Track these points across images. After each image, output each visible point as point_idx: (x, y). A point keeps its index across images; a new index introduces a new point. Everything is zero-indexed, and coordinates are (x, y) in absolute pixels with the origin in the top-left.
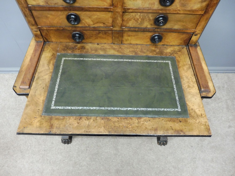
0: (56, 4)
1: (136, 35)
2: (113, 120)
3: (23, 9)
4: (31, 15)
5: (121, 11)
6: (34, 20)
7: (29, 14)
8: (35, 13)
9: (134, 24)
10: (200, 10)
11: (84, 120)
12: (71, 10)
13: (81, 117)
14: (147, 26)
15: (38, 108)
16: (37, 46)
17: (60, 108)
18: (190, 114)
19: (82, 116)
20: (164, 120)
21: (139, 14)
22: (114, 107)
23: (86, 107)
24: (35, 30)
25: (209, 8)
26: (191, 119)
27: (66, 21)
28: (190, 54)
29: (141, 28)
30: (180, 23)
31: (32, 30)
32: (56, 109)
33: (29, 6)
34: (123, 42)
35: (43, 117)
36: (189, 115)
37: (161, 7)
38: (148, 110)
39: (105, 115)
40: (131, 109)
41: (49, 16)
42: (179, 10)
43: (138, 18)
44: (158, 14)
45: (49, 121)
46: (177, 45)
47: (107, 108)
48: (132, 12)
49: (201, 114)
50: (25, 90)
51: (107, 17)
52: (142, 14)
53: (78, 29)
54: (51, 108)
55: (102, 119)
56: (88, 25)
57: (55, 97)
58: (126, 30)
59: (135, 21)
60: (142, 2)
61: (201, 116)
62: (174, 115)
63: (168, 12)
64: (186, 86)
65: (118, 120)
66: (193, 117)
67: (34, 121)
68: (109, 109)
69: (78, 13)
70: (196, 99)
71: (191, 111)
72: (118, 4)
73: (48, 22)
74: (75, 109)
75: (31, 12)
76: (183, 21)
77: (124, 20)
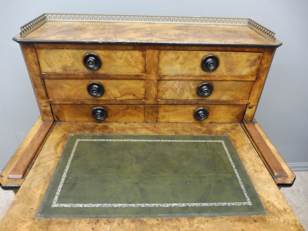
0: (76, 70)
1: (176, 110)
2: (150, 223)
3: (34, 78)
4: (43, 85)
5: (155, 79)
6: (45, 92)
7: (40, 84)
8: (48, 82)
9: (172, 96)
10: (250, 76)
11: (103, 224)
12: (95, 78)
13: (98, 220)
14: (188, 97)
15: (31, 207)
16: (43, 126)
17: (66, 206)
18: (267, 209)
19: (100, 217)
20: (230, 220)
21: (177, 82)
22: (150, 203)
23: (107, 204)
24: (45, 105)
25: (261, 73)
26: (270, 217)
27: (86, 92)
28: (247, 131)
29: (181, 101)
30: (228, 93)
31: (40, 104)
32: (60, 208)
33: (42, 73)
34: (158, 119)
35: (36, 221)
36: (266, 211)
37: (203, 73)
38: (203, 206)
39: (137, 216)
40: (177, 204)
41: (65, 86)
42: (226, 76)
43: (177, 87)
44: (201, 82)
45: (45, 227)
46: (229, 122)
47: (139, 205)
48: (169, 80)
49: (284, 208)
50: (17, 181)
51: (138, 86)
52: (181, 82)
53: (101, 103)
54: (52, 206)
55: (133, 222)
56: (114, 97)
57: (60, 190)
58: (163, 103)
59: (172, 91)
60: (181, 68)
61: (284, 211)
62: (243, 211)
63: (212, 79)
64: (251, 171)
65: (157, 222)
66: (273, 214)
67: (21, 226)
68: (143, 205)
69: (102, 82)
70: (270, 187)
71: (267, 205)
72: (152, 70)
73: (63, 94)
74: (89, 206)
75: (44, 81)
76: (232, 90)
77: (160, 91)
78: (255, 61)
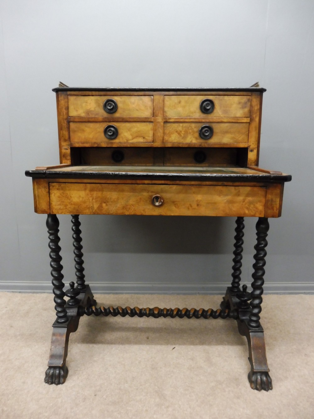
0: (97, 114)
3: (62, 121)
4: (68, 128)
5: (162, 121)
6: (68, 134)
7: (66, 127)
8: (72, 125)
9: (177, 139)
10: (245, 118)
12: (111, 121)
14: (192, 141)
21: (181, 124)
24: (66, 147)
25: (253, 115)
27: (102, 135)
30: (228, 135)
33: (69, 117)
37: (203, 115)
41: (86, 129)
42: (222, 118)
43: (181, 130)
44: (202, 124)
48: (173, 122)
51: (146, 128)
52: (184, 125)
53: (115, 146)
56: (126, 139)
58: (169, 145)
59: (177, 134)
63: (211, 120)
69: (117, 124)
72: (159, 113)
73: (83, 137)
75: (69, 124)
76: (230, 133)
77: (166, 133)
78: (246, 103)
